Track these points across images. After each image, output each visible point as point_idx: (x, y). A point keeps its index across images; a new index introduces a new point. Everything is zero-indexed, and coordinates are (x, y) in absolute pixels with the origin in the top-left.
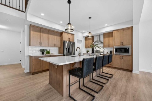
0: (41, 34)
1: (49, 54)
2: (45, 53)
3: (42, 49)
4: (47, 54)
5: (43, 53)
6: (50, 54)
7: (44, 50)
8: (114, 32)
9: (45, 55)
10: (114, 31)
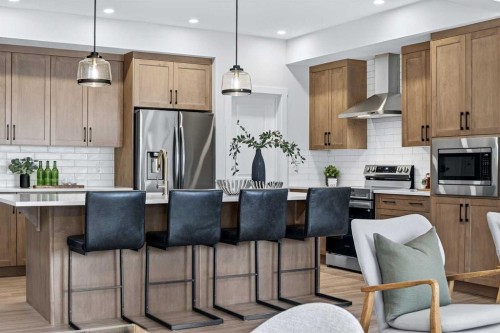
0: (15, 79)
1: (51, 184)
2: (33, 178)
3: (21, 156)
4: (44, 184)
5: (24, 182)
6: (57, 185)
7: (28, 163)
8: (433, 44)
9: (31, 190)
10: (436, 35)
